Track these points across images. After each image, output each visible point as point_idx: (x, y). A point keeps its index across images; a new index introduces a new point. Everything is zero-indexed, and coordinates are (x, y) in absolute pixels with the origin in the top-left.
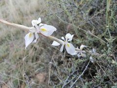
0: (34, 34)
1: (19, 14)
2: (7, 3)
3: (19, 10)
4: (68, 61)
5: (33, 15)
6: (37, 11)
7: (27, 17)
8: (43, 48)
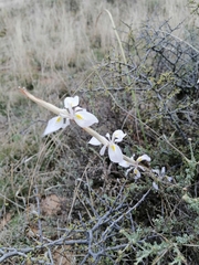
0: (65, 119)
1: (32, 64)
2: (11, 35)
3: (34, 54)
4: (113, 184)
5: (59, 73)
6: (69, 65)
7: (47, 74)
8: (67, 146)
